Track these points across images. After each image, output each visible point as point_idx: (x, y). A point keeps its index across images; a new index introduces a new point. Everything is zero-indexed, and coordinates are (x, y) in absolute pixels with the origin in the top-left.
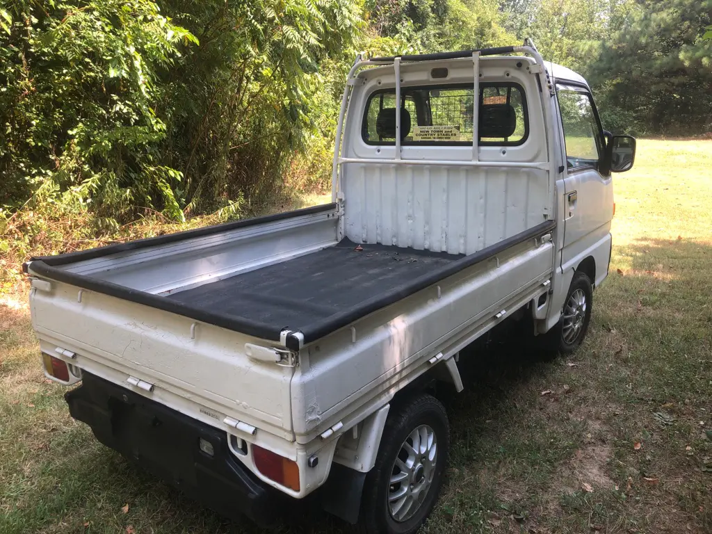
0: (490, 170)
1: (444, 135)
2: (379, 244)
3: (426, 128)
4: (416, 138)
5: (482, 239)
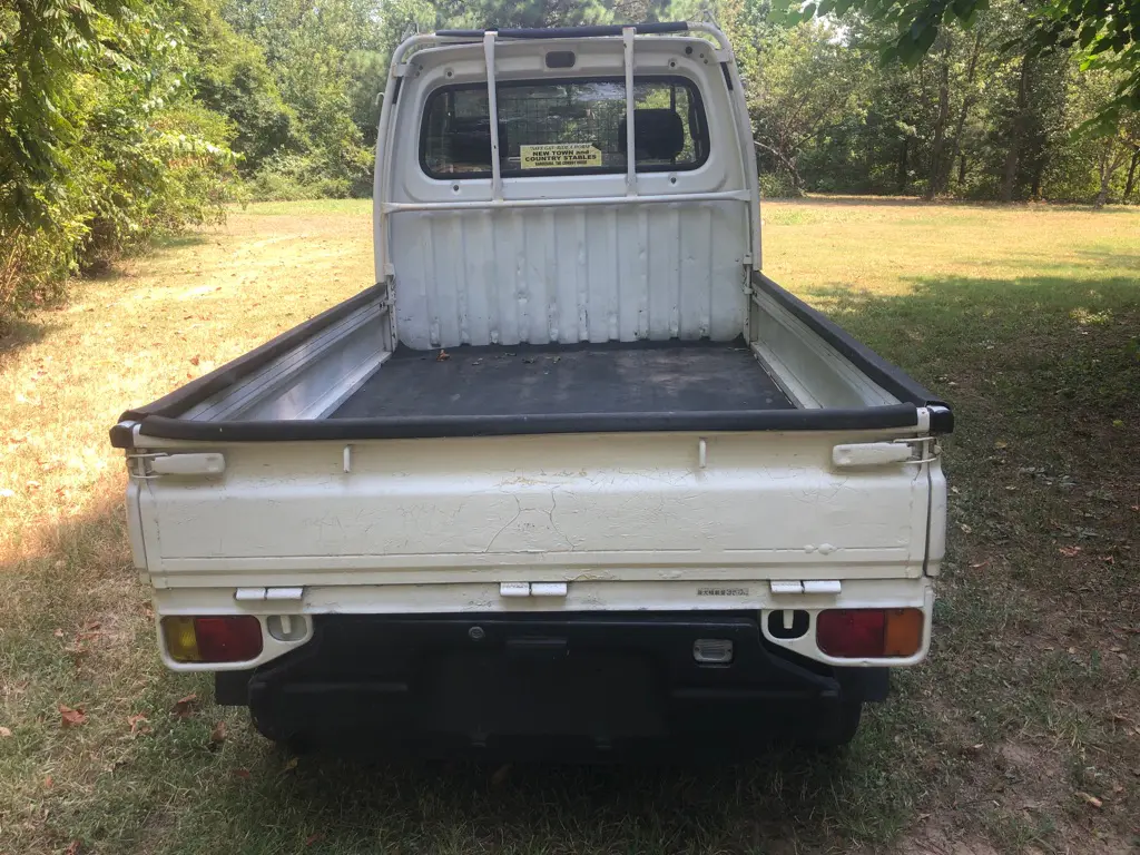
0: (655, 209)
1: (575, 157)
2: (465, 346)
3: (544, 148)
4: (525, 165)
5: (644, 313)
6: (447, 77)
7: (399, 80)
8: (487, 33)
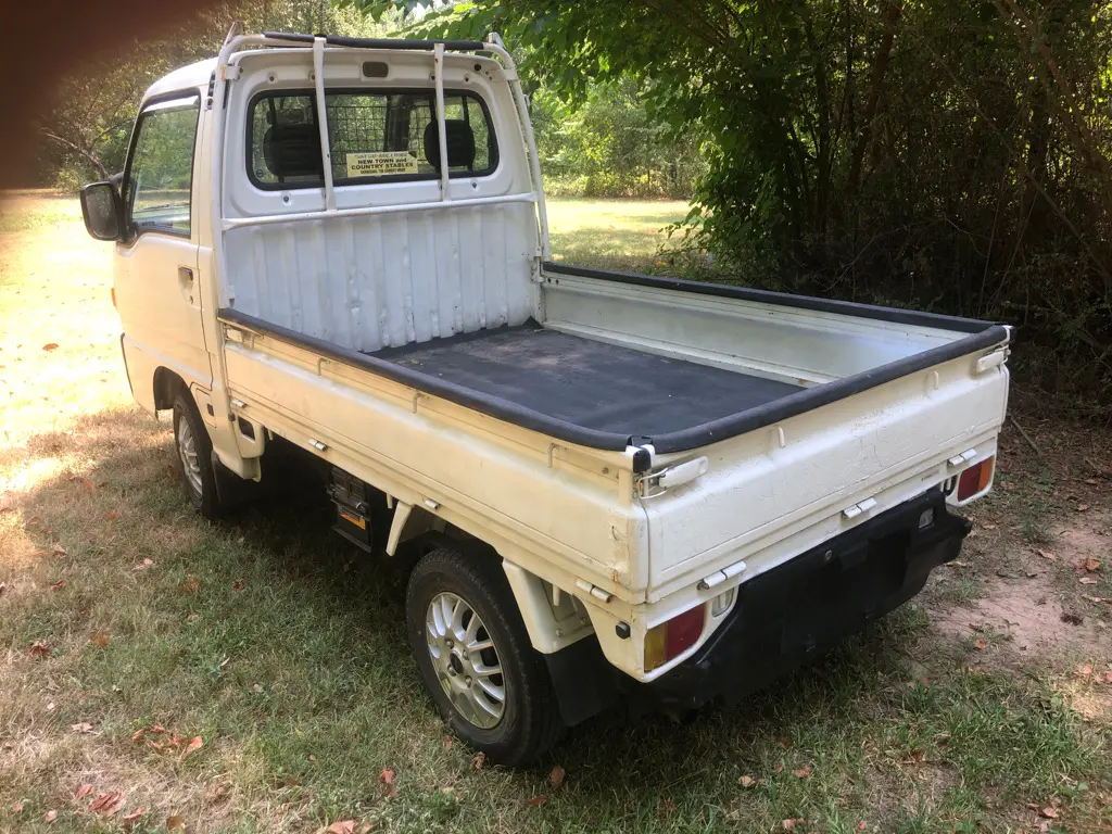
0: (462, 212)
1: (395, 165)
3: (368, 156)
4: (352, 173)
5: (459, 308)
6: (270, 82)
7: (227, 83)
8: (316, 39)
